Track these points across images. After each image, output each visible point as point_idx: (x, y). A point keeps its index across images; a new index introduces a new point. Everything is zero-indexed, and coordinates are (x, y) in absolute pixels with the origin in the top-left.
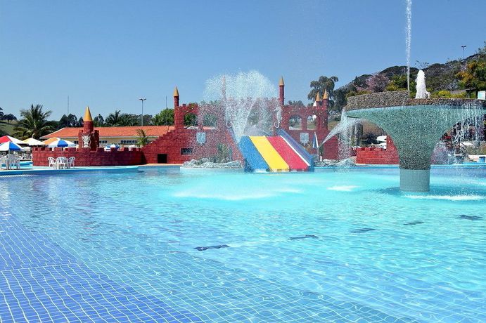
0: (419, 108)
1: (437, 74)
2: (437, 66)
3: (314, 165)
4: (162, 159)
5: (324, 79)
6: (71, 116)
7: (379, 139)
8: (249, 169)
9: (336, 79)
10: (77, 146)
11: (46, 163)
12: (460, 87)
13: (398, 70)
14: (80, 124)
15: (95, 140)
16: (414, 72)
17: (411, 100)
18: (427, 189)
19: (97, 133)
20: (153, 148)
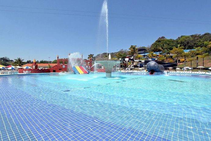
0: (109, 61)
1: (113, 55)
2: (113, 53)
3: (89, 72)
4: (54, 71)
5: (91, 55)
6: (30, 61)
7: (102, 67)
8: (75, 73)
9: (93, 55)
10: (31, 68)
11: (23, 72)
12: (117, 57)
13: (106, 53)
14: (32, 63)
15: (36, 67)
16: (109, 54)
17: (108, 59)
18: (111, 77)
19: (37, 65)
20: (52, 69)
